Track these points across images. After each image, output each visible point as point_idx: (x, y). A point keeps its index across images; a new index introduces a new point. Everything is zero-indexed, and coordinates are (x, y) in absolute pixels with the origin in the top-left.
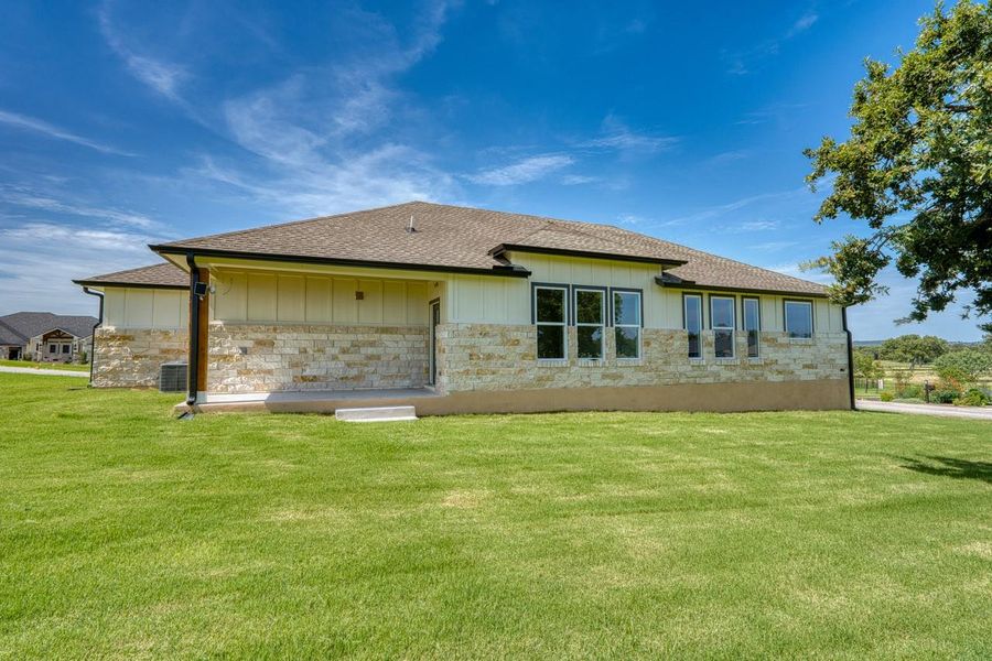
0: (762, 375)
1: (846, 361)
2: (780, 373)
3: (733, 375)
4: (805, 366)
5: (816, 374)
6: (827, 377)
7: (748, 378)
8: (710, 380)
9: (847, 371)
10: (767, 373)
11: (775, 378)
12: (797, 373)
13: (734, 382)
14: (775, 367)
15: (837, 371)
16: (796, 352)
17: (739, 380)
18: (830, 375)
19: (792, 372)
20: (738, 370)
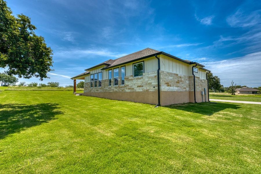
0: (124, 90)
1: (157, 83)
2: (129, 89)
3: (117, 90)
4: (138, 86)
5: (142, 89)
6: (147, 90)
7: (120, 91)
8: (112, 91)
9: (157, 88)
10: (125, 89)
11: (127, 91)
12: (135, 89)
13: (117, 92)
14: (128, 87)
15: (152, 88)
16: (135, 82)
17: (118, 91)
18: (149, 90)
19: (133, 89)
20: (118, 88)
